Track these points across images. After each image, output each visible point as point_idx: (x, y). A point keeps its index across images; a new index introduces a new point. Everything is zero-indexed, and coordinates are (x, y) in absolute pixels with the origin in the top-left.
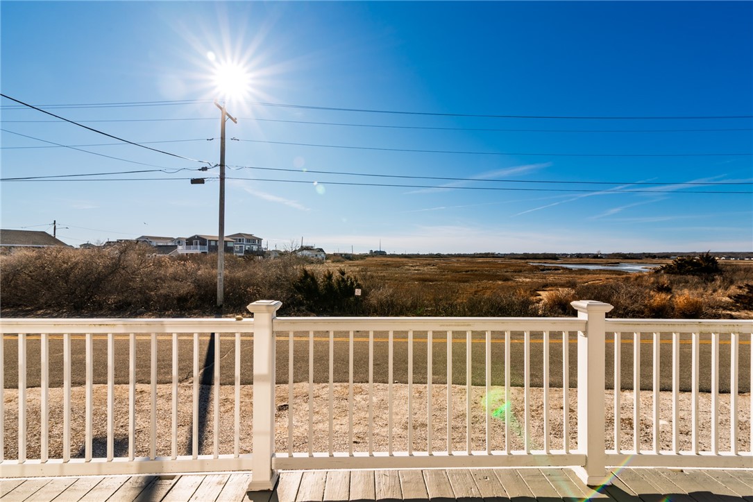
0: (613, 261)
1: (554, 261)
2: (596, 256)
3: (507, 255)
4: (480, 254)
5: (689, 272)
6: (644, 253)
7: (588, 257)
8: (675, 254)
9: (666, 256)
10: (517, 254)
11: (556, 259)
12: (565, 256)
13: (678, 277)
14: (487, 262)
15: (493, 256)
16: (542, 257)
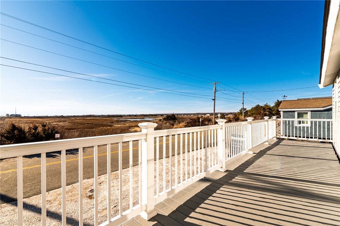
0: (142, 117)
1: (122, 118)
2: (136, 116)
3: (100, 115)
4: (86, 115)
5: (169, 120)
6: (150, 114)
7: (133, 116)
8: (165, 114)
9: (162, 115)
10: (104, 115)
11: (122, 117)
12: (125, 115)
13: (167, 121)
14: (92, 119)
15: (94, 116)
16: (116, 116)
